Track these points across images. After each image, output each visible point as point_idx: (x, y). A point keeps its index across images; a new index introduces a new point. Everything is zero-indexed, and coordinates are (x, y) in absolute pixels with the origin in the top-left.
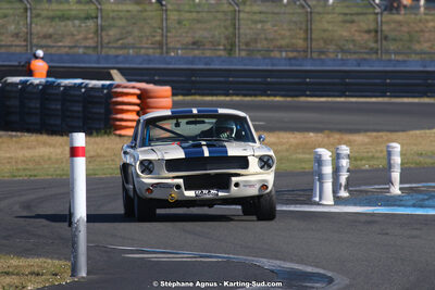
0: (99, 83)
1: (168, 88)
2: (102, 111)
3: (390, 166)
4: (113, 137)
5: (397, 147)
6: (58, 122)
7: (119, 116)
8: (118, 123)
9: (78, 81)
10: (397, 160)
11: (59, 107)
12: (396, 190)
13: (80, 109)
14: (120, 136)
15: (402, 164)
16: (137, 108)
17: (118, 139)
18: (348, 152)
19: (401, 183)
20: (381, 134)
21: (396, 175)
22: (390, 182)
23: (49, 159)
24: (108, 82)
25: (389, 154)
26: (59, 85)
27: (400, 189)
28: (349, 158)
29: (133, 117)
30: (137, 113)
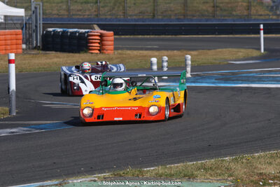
0: (83, 31)
1: (112, 32)
2: (84, 42)
3: (186, 65)
4: (88, 54)
5: (189, 57)
6: (68, 47)
7: (91, 45)
8: (91, 48)
9: (76, 30)
10: (189, 62)
11: (68, 41)
12: (189, 75)
14: (92, 53)
16: (99, 41)
17: (90, 54)
18: (167, 59)
19: (191, 72)
21: (189, 69)
24: (87, 30)
25: (186, 60)
26: (68, 32)
27: (191, 75)
28: (167, 61)
29: (98, 45)
30: (99, 43)
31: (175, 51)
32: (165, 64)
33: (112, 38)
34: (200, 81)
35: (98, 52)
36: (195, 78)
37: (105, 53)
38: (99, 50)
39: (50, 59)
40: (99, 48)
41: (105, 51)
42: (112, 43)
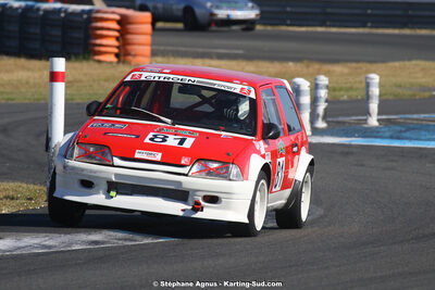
0: (79, 8)
1: (148, 14)
2: (81, 35)
3: (368, 97)
4: (91, 63)
5: (375, 78)
6: (38, 46)
7: (98, 41)
8: (97, 49)
9: (58, 5)
10: (375, 91)
11: (38, 31)
12: (373, 121)
13: (59, 33)
14: (99, 61)
15: (380, 95)
16: (116, 34)
17: (96, 65)
18: (327, 82)
19: (379, 114)
20: (360, 65)
21: (374, 106)
22: (368, 113)
23: (27, 83)
24: (87, 7)
25: (368, 85)
26: (38, 9)
27: (378, 120)
28: (327, 87)
29: (116, 43)
30: (117, 39)
32: (323, 93)
33: (148, 28)
35: (112, 58)
36: (391, 128)
37: (129, 63)
38: (117, 55)
40: (116, 50)
41: (130, 58)
42: (147, 39)
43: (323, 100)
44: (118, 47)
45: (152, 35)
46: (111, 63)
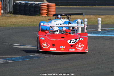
0: (38, 3)
1: (54, 4)
2: (38, 10)
3: (98, 24)
5: (100, 19)
6: (28, 12)
7: (42, 11)
8: (42, 13)
9: (33, 2)
10: (100, 22)
12: (100, 30)
13: (33, 9)
14: (42, 16)
15: (101, 24)
17: (41, 17)
19: (101, 28)
21: (100, 26)
22: (98, 28)
23: (21, 22)
25: (98, 21)
26: (28, 3)
27: (101, 30)
28: (87, 21)
29: (46, 11)
30: (47, 10)
31: (92, 16)
32: (86, 23)
33: (54, 7)
34: (106, 33)
35: (46, 15)
36: (104, 31)
37: (50, 17)
38: (47, 14)
39: (18, 19)
40: (46, 13)
41: (50, 15)
42: (54, 10)
43: (86, 25)
44: (47, 12)
45: (55, 9)
46: (45, 16)
